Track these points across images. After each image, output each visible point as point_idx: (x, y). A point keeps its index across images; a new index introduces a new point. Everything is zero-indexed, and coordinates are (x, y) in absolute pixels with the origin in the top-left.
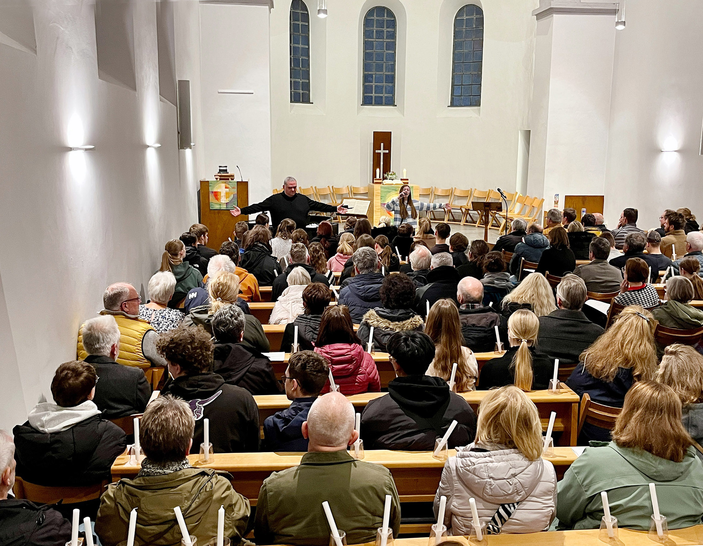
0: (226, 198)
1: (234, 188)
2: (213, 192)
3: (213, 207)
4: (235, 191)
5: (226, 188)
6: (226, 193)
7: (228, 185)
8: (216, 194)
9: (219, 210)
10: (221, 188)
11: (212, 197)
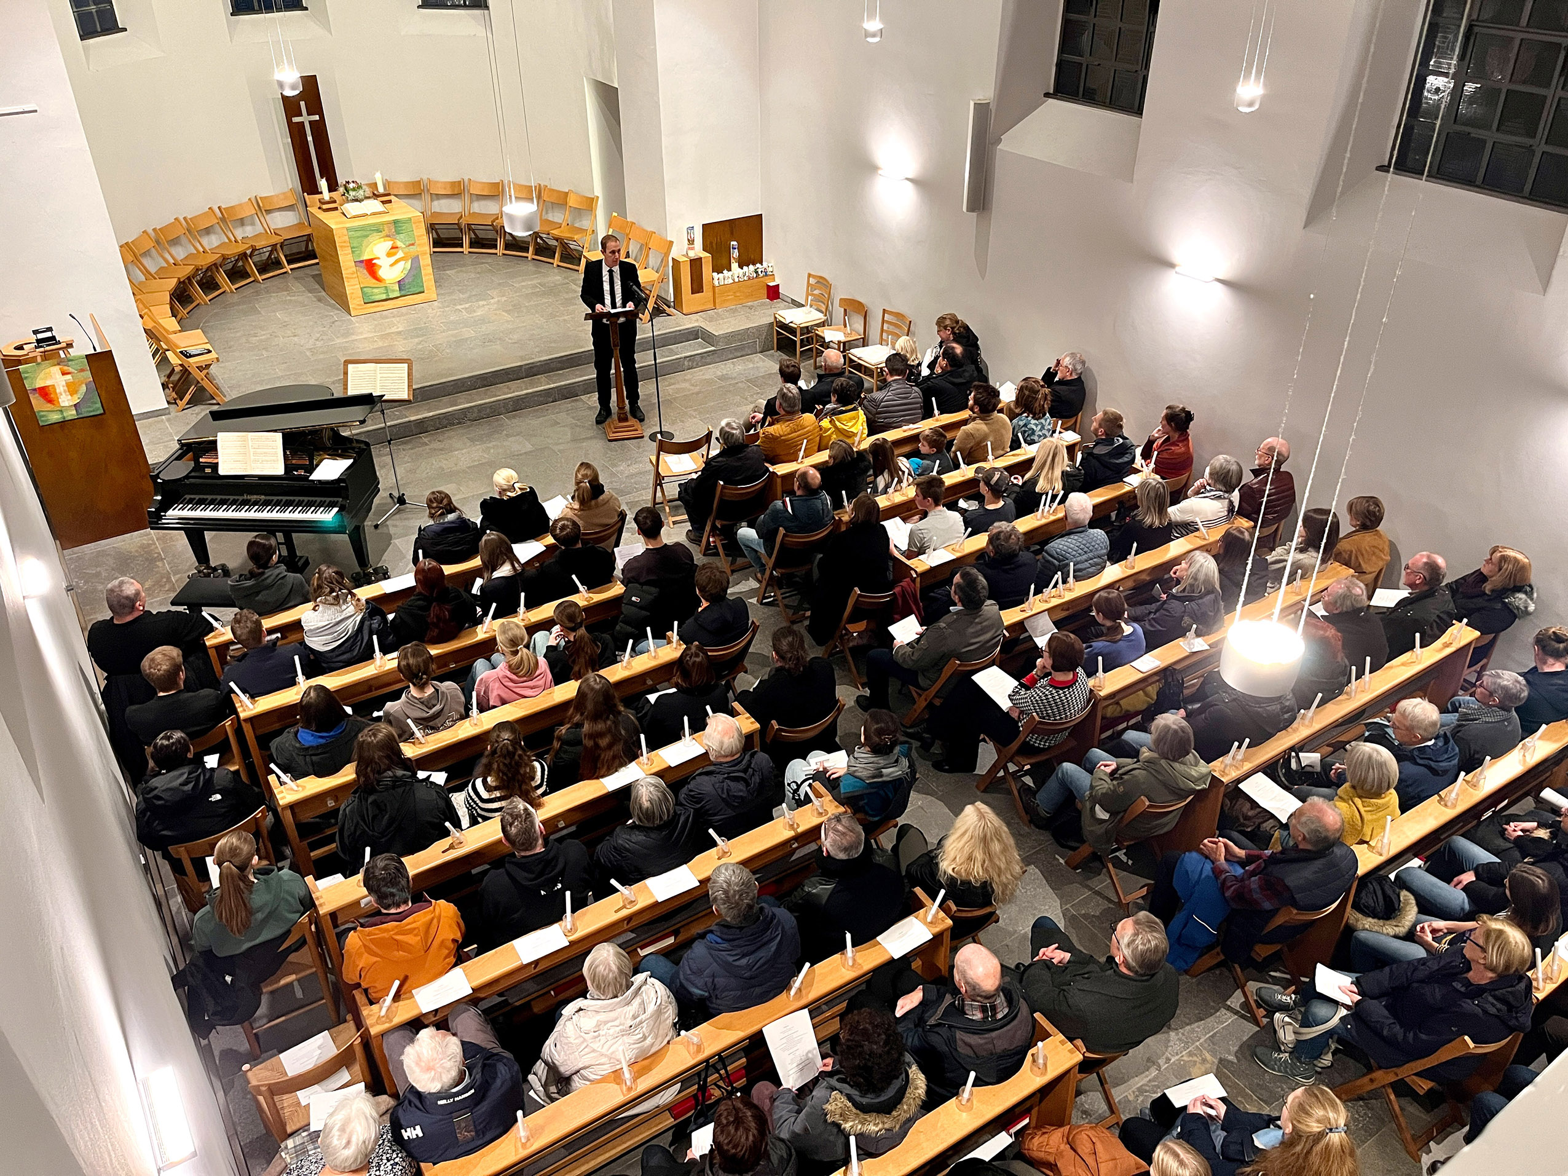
0: (71, 395)
1: (82, 370)
2: (35, 390)
3: (46, 421)
4: (88, 375)
5: (63, 374)
6: (68, 385)
7: (66, 368)
8: (45, 393)
9: (63, 424)
10: (52, 377)
11: (36, 401)
